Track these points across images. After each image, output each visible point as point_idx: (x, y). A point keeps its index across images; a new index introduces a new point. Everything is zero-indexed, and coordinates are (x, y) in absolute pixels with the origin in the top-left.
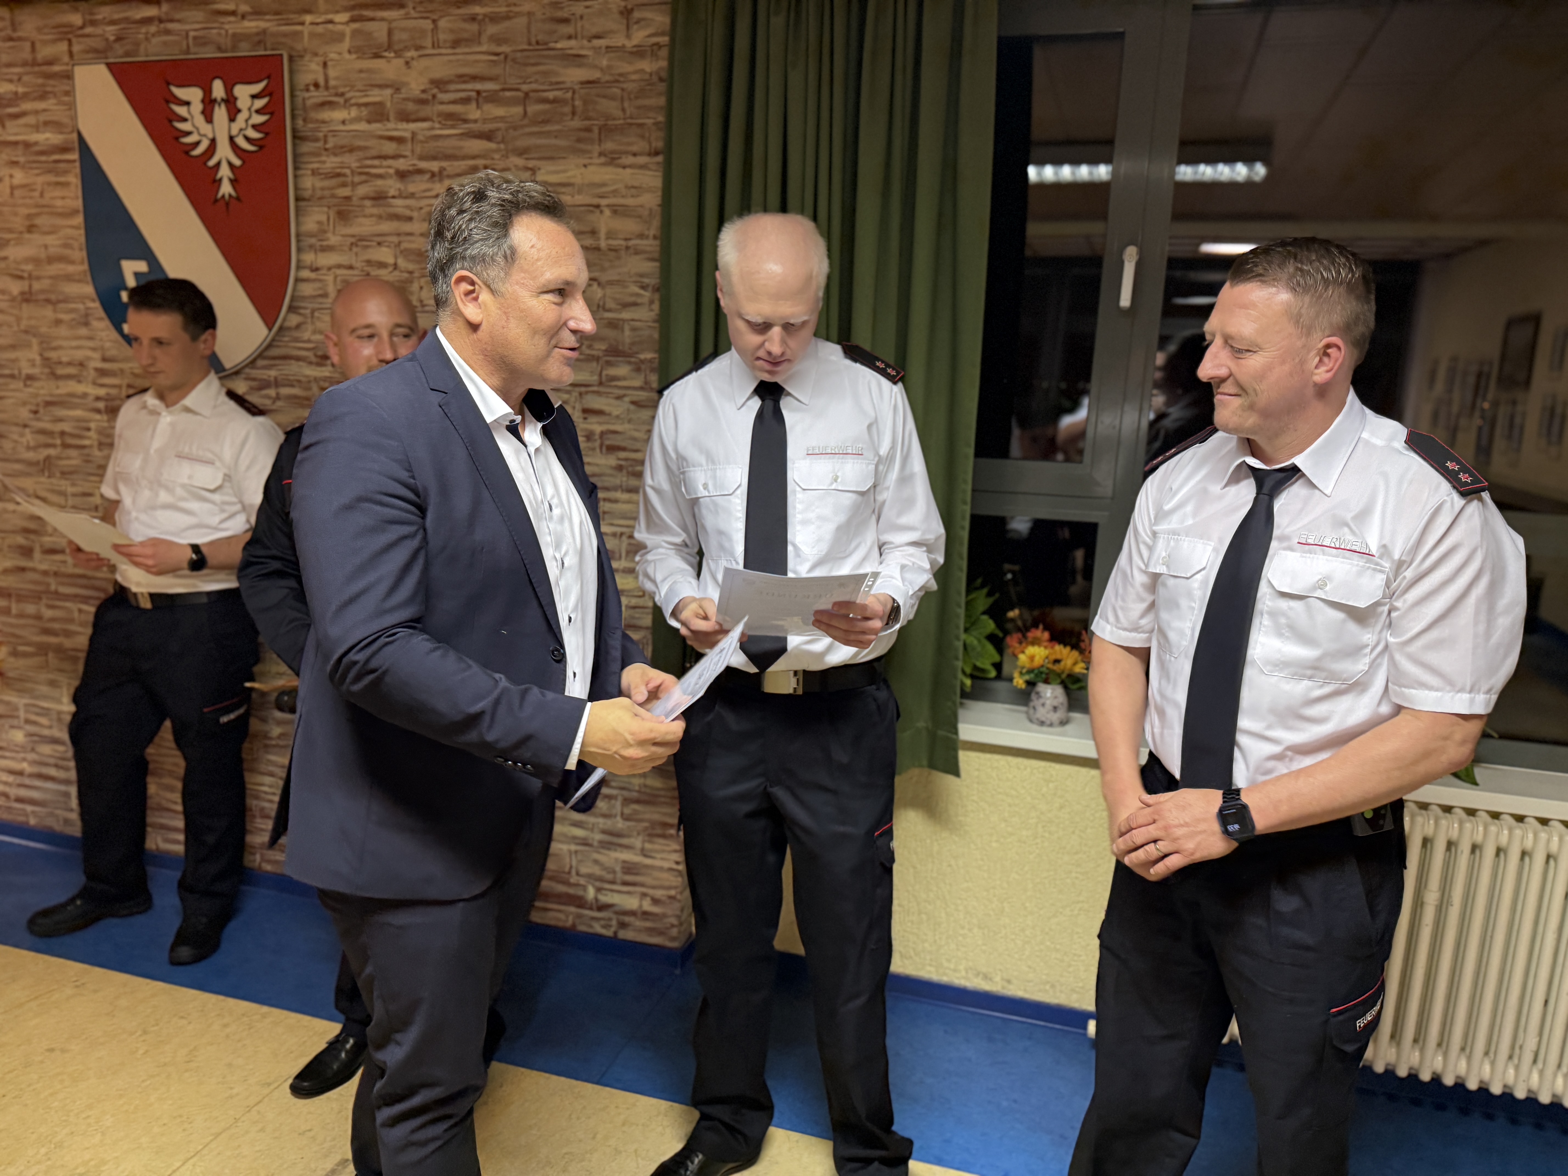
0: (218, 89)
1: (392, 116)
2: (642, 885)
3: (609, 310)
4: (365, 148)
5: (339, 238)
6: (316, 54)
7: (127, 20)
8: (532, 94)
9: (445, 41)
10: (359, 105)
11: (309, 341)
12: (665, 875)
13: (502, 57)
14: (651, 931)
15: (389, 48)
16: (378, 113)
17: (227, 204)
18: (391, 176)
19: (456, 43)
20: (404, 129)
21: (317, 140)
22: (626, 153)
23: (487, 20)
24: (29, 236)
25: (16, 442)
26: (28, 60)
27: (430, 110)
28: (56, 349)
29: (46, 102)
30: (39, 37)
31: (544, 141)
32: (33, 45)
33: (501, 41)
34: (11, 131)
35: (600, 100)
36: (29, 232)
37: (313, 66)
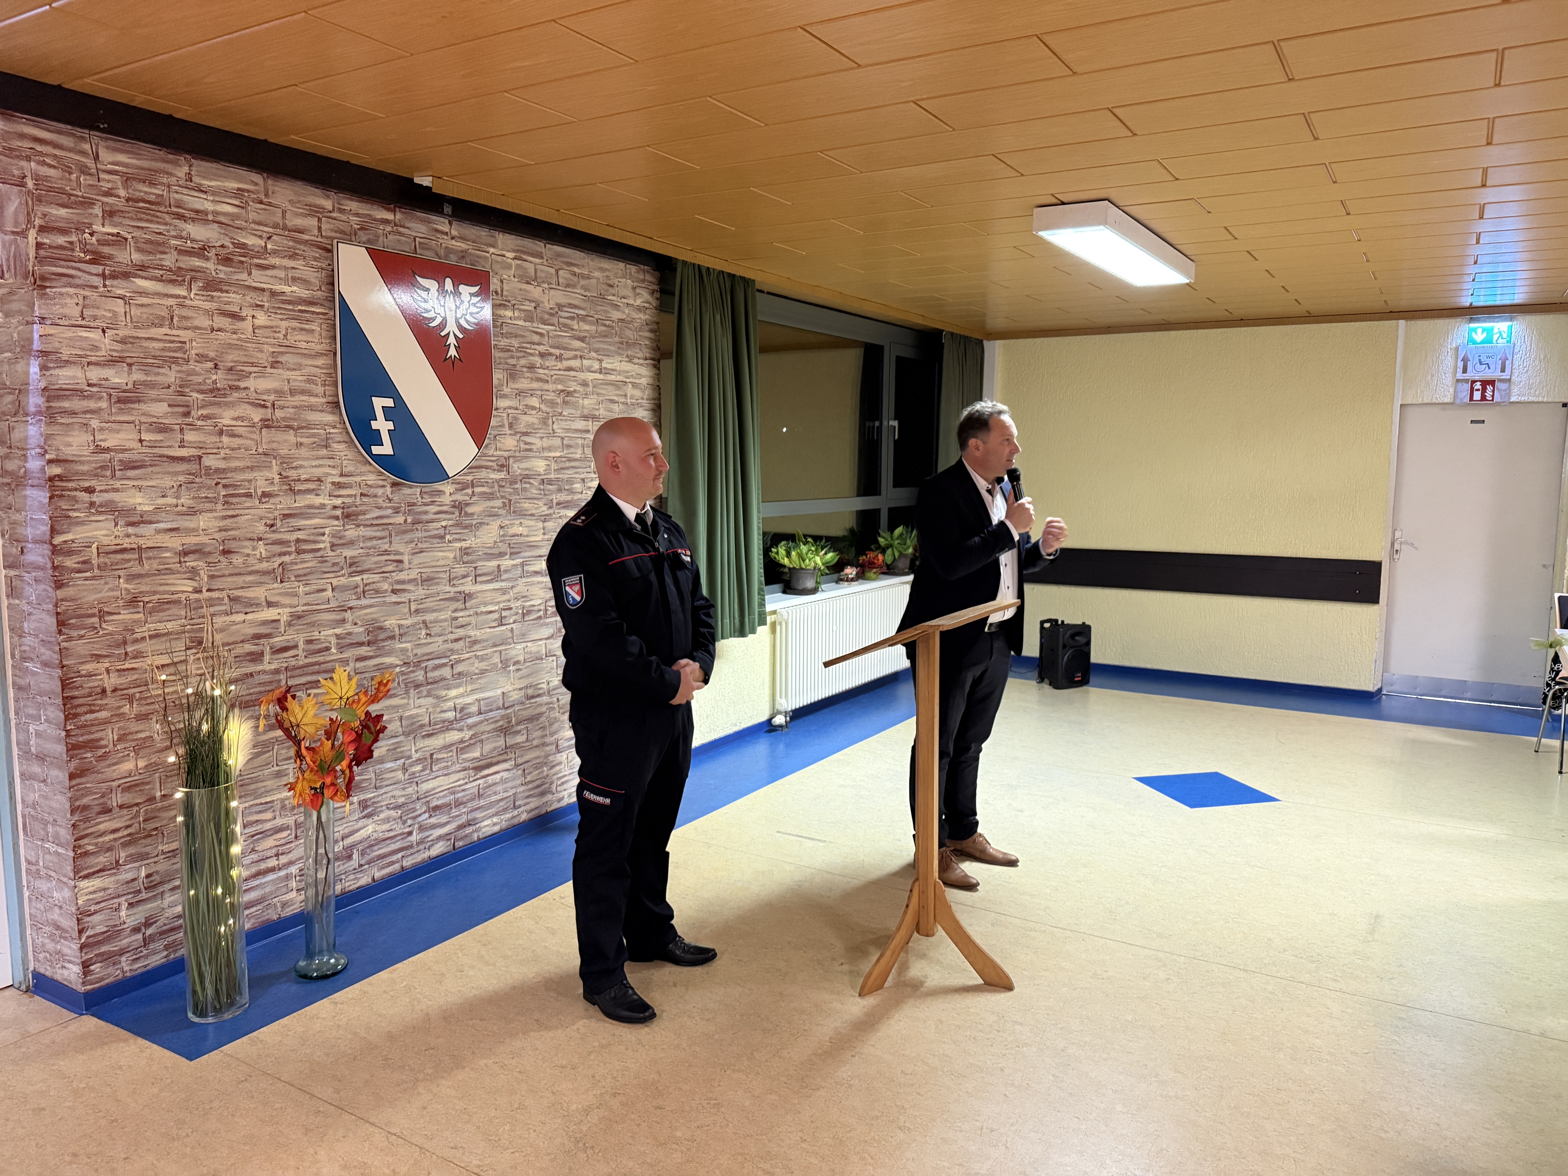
1: (534, 319)
4: (523, 336)
5: (510, 391)
6: (498, 275)
8: (599, 321)
9: (562, 283)
10: (520, 310)
11: (493, 456)
13: (586, 298)
15: (535, 279)
16: (530, 317)
18: (536, 355)
19: (568, 286)
20: (544, 329)
22: (636, 357)
23: (579, 277)
24: (272, 371)
25: (248, 555)
26: (278, 224)
27: (555, 320)
28: (296, 468)
29: (295, 262)
30: (290, 208)
31: (605, 347)
32: (284, 213)
33: (586, 289)
34: (258, 278)
35: (626, 329)
36: (272, 367)
37: (495, 281)
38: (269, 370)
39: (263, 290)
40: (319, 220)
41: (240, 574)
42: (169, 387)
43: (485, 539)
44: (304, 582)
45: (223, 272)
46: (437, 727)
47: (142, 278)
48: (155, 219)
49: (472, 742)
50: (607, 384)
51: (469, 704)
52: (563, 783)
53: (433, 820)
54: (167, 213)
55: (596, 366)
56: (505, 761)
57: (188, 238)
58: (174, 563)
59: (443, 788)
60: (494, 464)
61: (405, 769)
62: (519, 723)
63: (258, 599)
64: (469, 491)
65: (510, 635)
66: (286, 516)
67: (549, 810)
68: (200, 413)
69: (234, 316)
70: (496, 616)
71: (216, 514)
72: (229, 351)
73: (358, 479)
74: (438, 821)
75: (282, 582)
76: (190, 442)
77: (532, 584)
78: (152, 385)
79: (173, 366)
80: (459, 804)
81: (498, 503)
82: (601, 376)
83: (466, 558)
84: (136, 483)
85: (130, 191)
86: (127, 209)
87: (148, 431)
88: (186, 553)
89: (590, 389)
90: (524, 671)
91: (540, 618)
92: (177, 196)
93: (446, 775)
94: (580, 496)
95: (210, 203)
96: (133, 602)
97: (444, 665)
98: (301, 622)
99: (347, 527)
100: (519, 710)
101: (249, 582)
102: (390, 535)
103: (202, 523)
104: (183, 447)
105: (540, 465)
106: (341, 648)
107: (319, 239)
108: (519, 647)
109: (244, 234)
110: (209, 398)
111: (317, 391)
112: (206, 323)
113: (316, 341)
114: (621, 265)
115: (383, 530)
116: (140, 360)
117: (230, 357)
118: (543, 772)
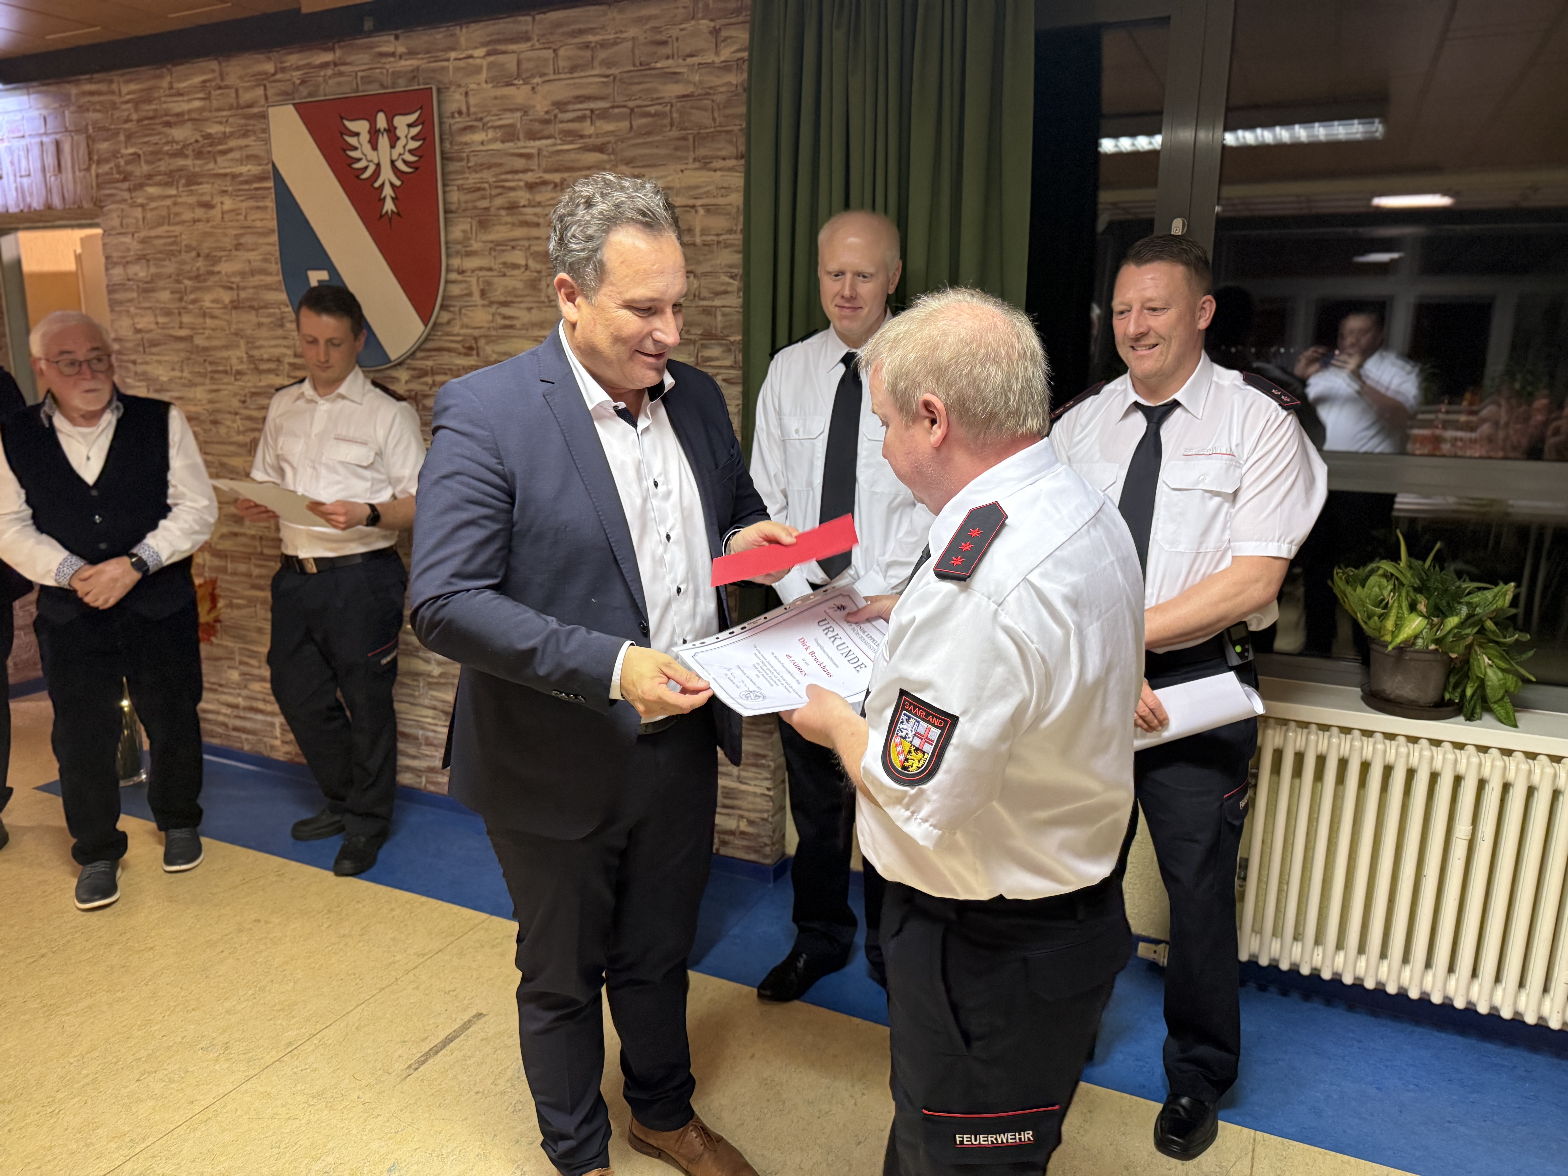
0: (381, 121)
1: (521, 136)
2: (739, 808)
3: (704, 299)
4: (500, 165)
5: (480, 244)
6: (459, 86)
7: (309, 66)
8: (636, 110)
9: (564, 68)
10: (494, 128)
11: (458, 335)
12: (758, 800)
13: (611, 78)
14: (748, 849)
15: (518, 76)
16: (509, 134)
17: (390, 220)
18: (520, 188)
19: (573, 69)
20: (531, 147)
21: (461, 160)
22: (717, 157)
23: (598, 46)
24: (237, 253)
25: (231, 429)
26: (233, 105)
27: (551, 129)
28: (258, 348)
30: (241, 84)
31: (644, 152)
32: (236, 91)
33: (609, 64)
34: (221, 165)
35: (694, 111)
36: (237, 249)
37: (457, 96)
38: (234, 253)
39: (225, 175)
40: (265, 86)
41: (225, 445)
42: (170, 277)
45: (198, 166)
47: (150, 185)
48: (153, 132)
54: (160, 123)
57: (174, 142)
60: (460, 346)
64: (429, 379)
66: (254, 394)
68: (190, 297)
69: (208, 206)
71: (207, 388)
72: (206, 239)
76: (185, 324)
78: (161, 277)
79: (171, 258)
80: (429, 743)
85: (139, 113)
86: (139, 129)
87: (159, 314)
95: (184, 104)
101: (232, 454)
104: (182, 328)
109: (209, 124)
110: (195, 284)
112: (190, 216)
113: (269, 218)
117: (207, 245)
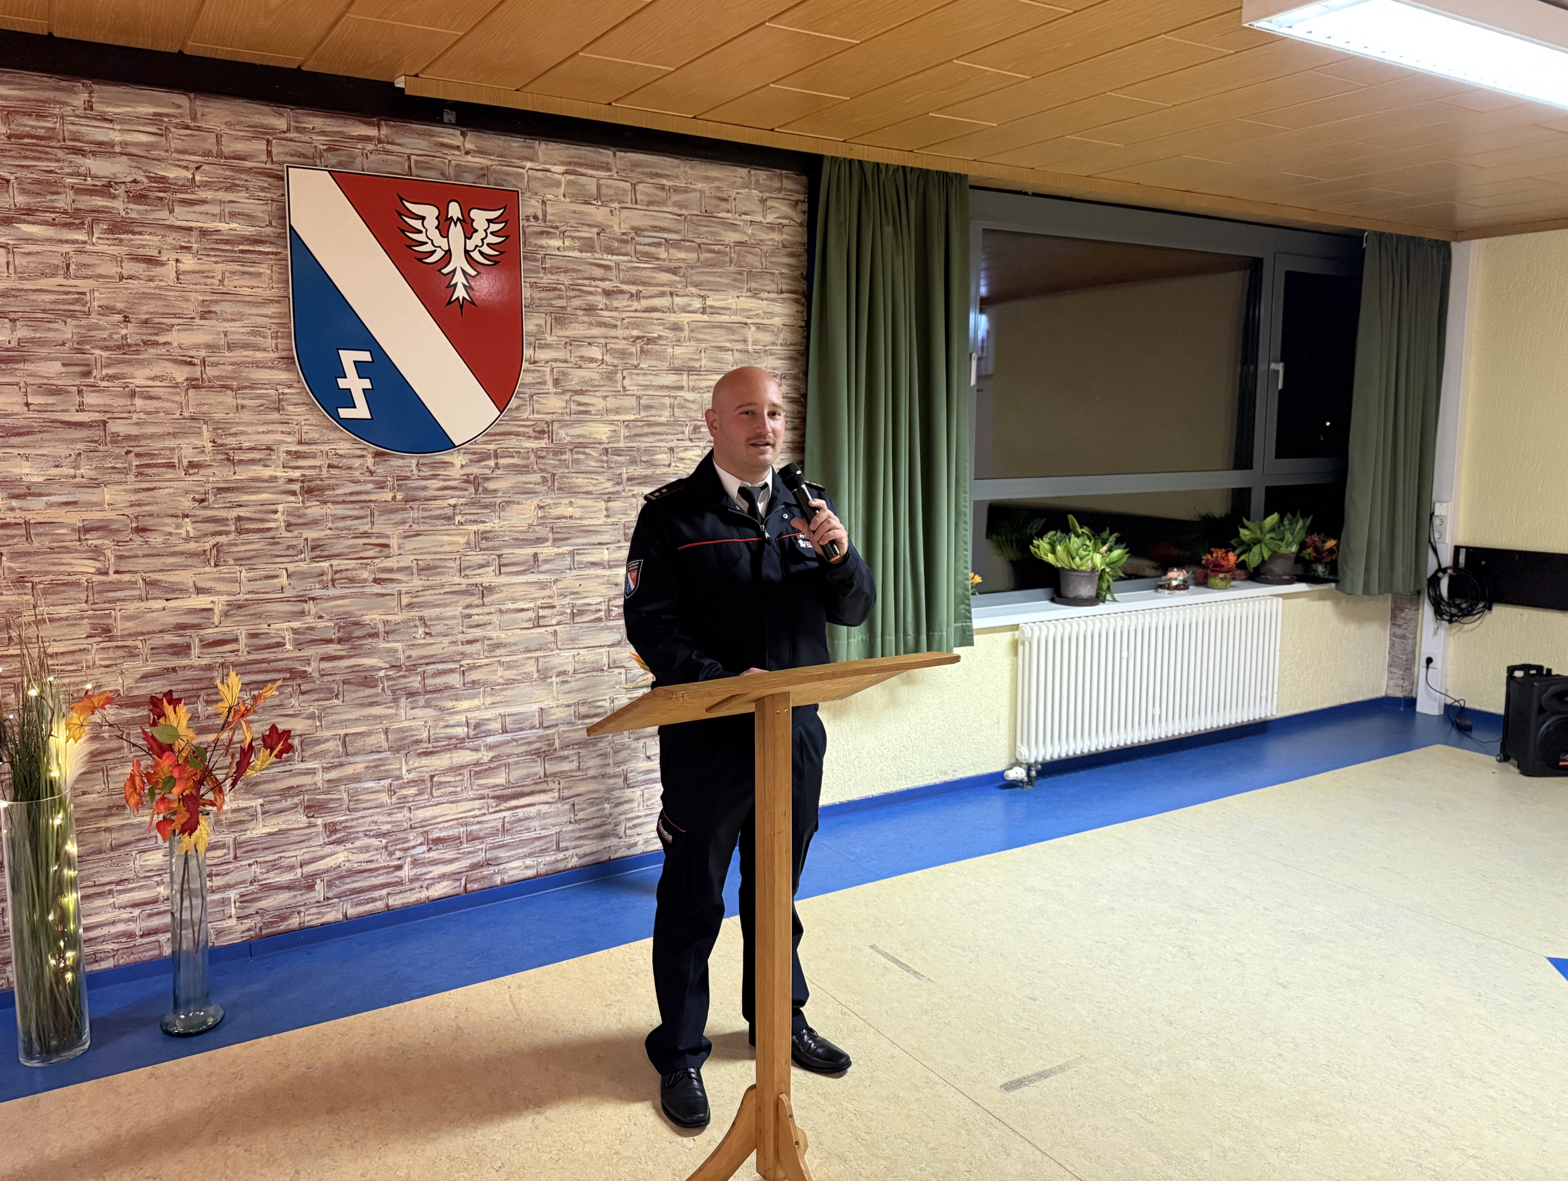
0: (454, 210)
1: (597, 248)
4: (578, 271)
5: (555, 338)
6: (536, 193)
7: (340, 134)
8: (703, 246)
9: (642, 200)
10: (573, 238)
13: (682, 217)
15: (598, 197)
16: (587, 245)
17: (461, 307)
18: (599, 293)
19: (650, 203)
20: (611, 259)
21: (536, 260)
22: (764, 291)
23: (672, 190)
24: (203, 322)
25: (170, 534)
26: (210, 151)
27: (629, 248)
28: (235, 434)
29: (235, 194)
30: (227, 131)
31: (712, 279)
32: (218, 138)
33: (681, 206)
34: (182, 216)
35: (748, 255)
36: (202, 318)
37: (533, 202)
38: (198, 321)
39: (190, 229)
40: (269, 142)
41: (158, 555)
42: (64, 344)
43: (514, 521)
44: (247, 567)
45: (135, 211)
46: (439, 744)
47: (29, 223)
48: (43, 156)
49: (493, 765)
50: (713, 327)
51: (488, 720)
52: (635, 826)
53: (434, 855)
54: (60, 148)
55: (697, 304)
56: (544, 791)
57: (88, 174)
58: (72, 541)
59: (448, 818)
60: (530, 430)
61: (391, 791)
62: (565, 747)
63: (183, 583)
64: (492, 463)
65: (553, 639)
66: (220, 490)
67: (613, 857)
68: (105, 372)
69: (150, 261)
70: (531, 615)
71: (126, 487)
72: (143, 301)
73: (325, 448)
74: (441, 856)
75: (216, 565)
76: (91, 406)
77: (589, 577)
78: (42, 343)
79: (69, 320)
80: (472, 838)
81: (536, 477)
82: (705, 317)
83: (484, 544)
84: (22, 451)
85: (13, 126)
86: (8, 147)
87: (36, 393)
88: (87, 530)
89: (686, 333)
90: (573, 684)
91: (599, 620)
92: (72, 128)
93: (452, 802)
94: (666, 470)
95: (117, 133)
96: (20, 581)
97: (452, 671)
98: (242, 612)
99: (309, 504)
100: (564, 732)
101: (171, 564)
102: (372, 515)
103: (107, 497)
104: (83, 411)
105: (601, 432)
106: (299, 645)
107: (268, 166)
108: (566, 654)
109: (163, 165)
110: (117, 355)
111: (266, 345)
112: (113, 270)
113: (264, 286)
114: (742, 172)
115: (362, 508)
116: (27, 315)
117: (145, 308)
118: (603, 809)
